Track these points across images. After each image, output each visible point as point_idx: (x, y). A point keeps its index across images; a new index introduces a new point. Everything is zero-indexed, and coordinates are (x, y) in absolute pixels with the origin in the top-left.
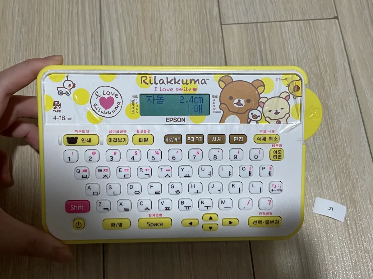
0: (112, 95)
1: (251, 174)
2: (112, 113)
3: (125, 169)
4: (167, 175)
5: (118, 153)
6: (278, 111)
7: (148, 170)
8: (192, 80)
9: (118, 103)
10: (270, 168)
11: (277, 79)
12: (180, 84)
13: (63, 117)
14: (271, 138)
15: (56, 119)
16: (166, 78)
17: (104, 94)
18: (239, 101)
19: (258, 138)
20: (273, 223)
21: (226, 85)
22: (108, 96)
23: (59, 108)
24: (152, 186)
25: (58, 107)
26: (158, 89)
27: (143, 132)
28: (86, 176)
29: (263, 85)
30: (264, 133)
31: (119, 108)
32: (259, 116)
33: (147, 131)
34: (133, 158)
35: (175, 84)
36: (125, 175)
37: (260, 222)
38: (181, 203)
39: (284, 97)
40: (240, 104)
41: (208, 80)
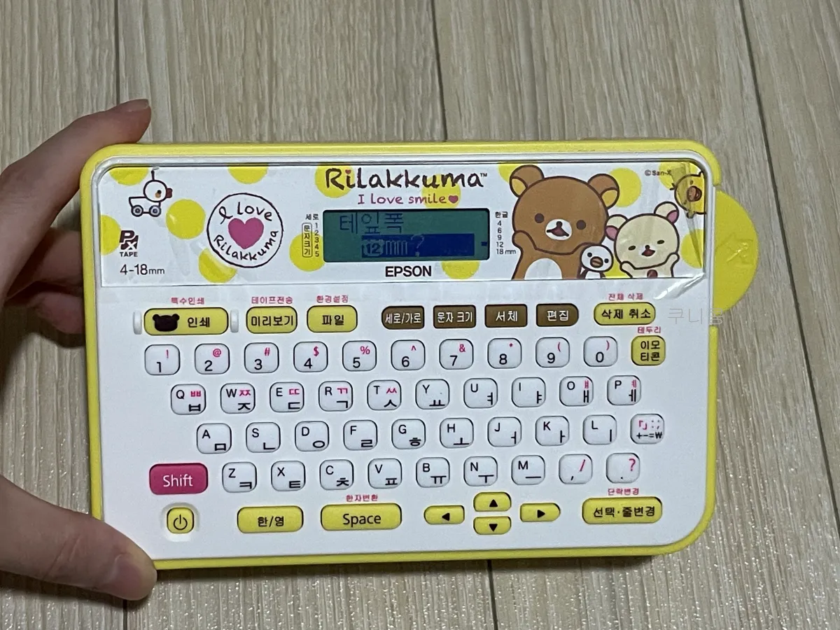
0: (259, 214)
1: (588, 397)
2: (258, 256)
3: (290, 390)
4: (390, 402)
5: (273, 350)
6: (651, 248)
7: (344, 391)
8: (448, 176)
9: (273, 234)
10: (634, 383)
11: (647, 173)
12: (418, 186)
13: (144, 267)
14: (633, 313)
15: (126, 272)
16: (386, 172)
17: (239, 213)
18: (559, 224)
19: (605, 312)
20: (640, 514)
21: (527, 188)
22: (248, 217)
23: (133, 248)
24: (353, 428)
25: (131, 245)
26: (367, 199)
27: (332, 300)
28: (199, 406)
29: (615, 186)
30: (619, 301)
31: (275, 245)
32: (607, 261)
33: (341, 297)
34: (309, 364)
35: (407, 186)
36: (289, 404)
37: (610, 511)
38: (424, 467)
39: (665, 215)
40: (561, 233)
41: (485, 175)
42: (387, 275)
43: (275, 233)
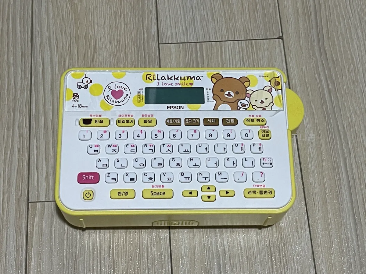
1: (243, 149)
2: (121, 102)
4: (169, 150)
6: (263, 101)
7: (151, 146)
8: (189, 77)
11: (260, 77)
12: (178, 80)
13: (80, 105)
14: (258, 120)
16: (167, 76)
17: (115, 88)
18: (229, 93)
19: (247, 120)
20: (266, 193)
21: (217, 81)
22: (119, 89)
23: (77, 99)
24: (155, 159)
25: (76, 98)
26: (160, 84)
27: (148, 116)
28: (98, 150)
29: (248, 80)
30: (253, 117)
31: (128, 98)
32: (247, 105)
33: (151, 115)
34: (138, 136)
35: (174, 80)
36: (131, 150)
37: (255, 192)
38: (182, 174)
39: (267, 90)
40: (230, 95)
41: (202, 77)
42: (167, 109)
43: (128, 94)
